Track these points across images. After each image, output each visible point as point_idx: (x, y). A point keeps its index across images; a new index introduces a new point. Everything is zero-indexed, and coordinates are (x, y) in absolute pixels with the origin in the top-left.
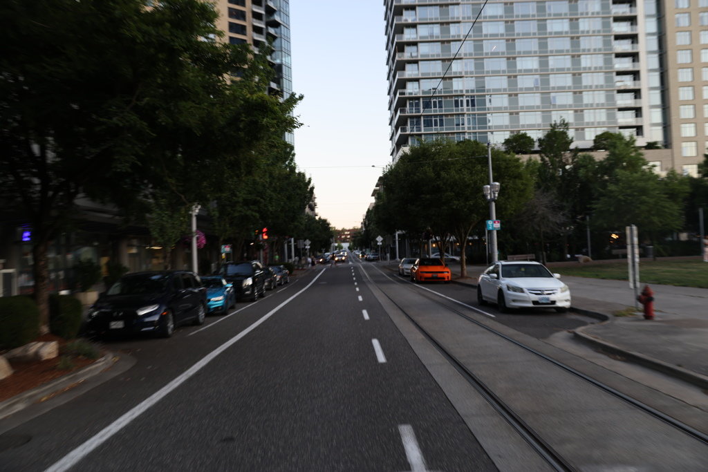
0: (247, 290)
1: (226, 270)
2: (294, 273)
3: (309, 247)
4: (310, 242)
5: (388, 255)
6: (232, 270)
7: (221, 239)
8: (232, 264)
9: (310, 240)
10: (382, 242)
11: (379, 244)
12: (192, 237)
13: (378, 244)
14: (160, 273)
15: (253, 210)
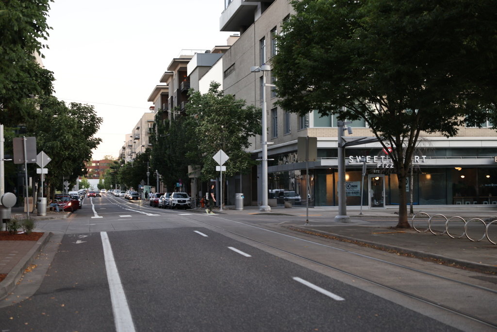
4: (49, 159)
11: (221, 169)
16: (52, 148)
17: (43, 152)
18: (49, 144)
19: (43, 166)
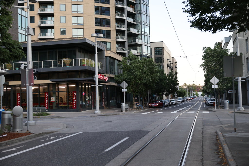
3: (125, 90)
4: (127, 85)
5: (227, 102)
10: (217, 84)
11: (215, 87)
13: (213, 87)
17: (124, 82)
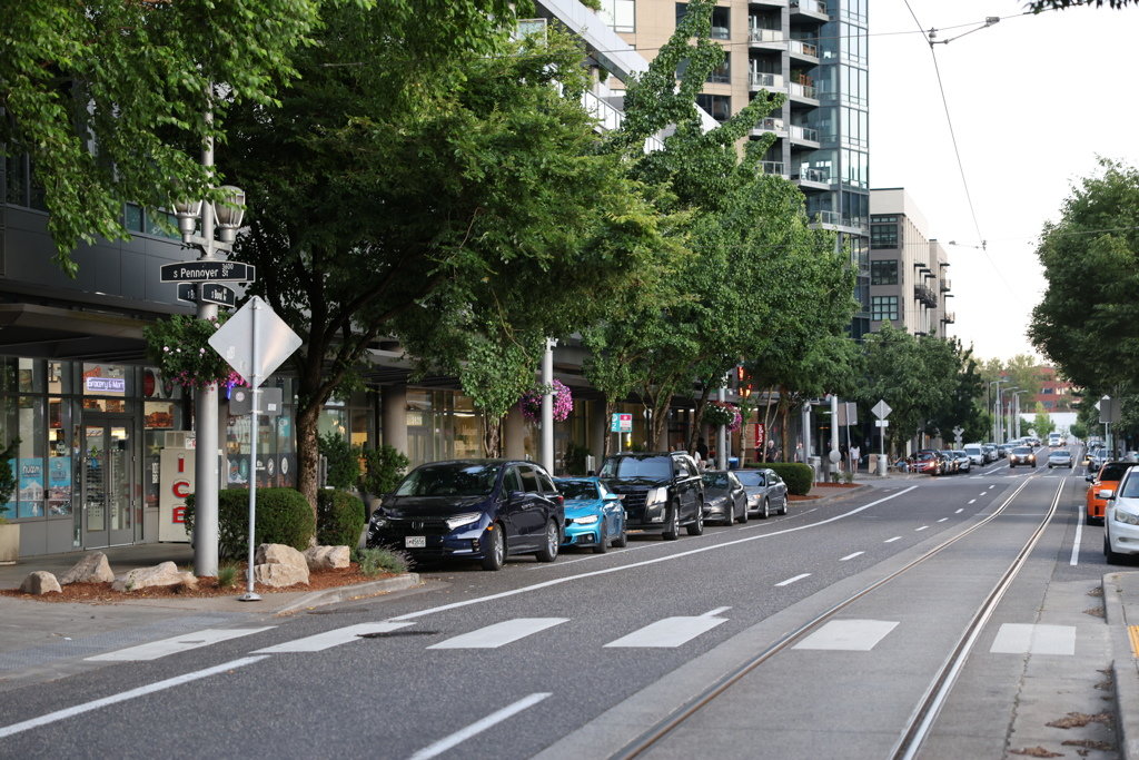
0: (657, 513)
1: (616, 471)
2: (813, 491)
3: (886, 424)
4: (890, 410)
6: (629, 469)
7: (612, 400)
8: (632, 456)
9: (888, 402)
12: (544, 395)
14: (481, 463)
15: (685, 334)
16: (894, 395)
17: (882, 401)
18: (890, 391)
19: (883, 417)
